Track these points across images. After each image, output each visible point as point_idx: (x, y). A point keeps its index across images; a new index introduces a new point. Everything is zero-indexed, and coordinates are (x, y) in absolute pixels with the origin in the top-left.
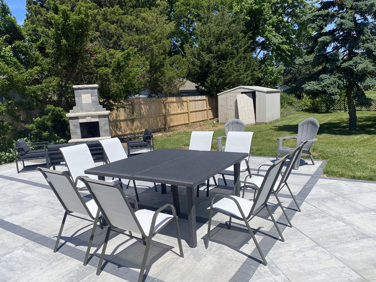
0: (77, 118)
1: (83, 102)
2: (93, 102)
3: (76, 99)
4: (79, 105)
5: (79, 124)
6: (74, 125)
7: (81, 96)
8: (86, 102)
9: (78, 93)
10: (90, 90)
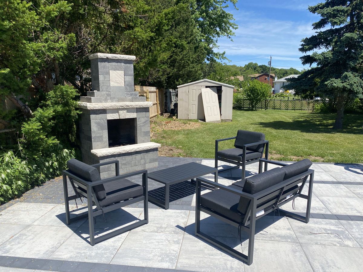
0: (103, 111)
1: (112, 84)
2: (127, 84)
3: (101, 77)
4: (104, 89)
5: (106, 122)
6: (98, 124)
7: (108, 73)
8: (116, 85)
9: (104, 67)
10: (123, 64)
